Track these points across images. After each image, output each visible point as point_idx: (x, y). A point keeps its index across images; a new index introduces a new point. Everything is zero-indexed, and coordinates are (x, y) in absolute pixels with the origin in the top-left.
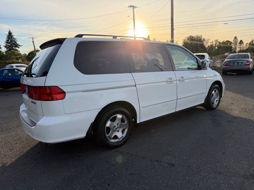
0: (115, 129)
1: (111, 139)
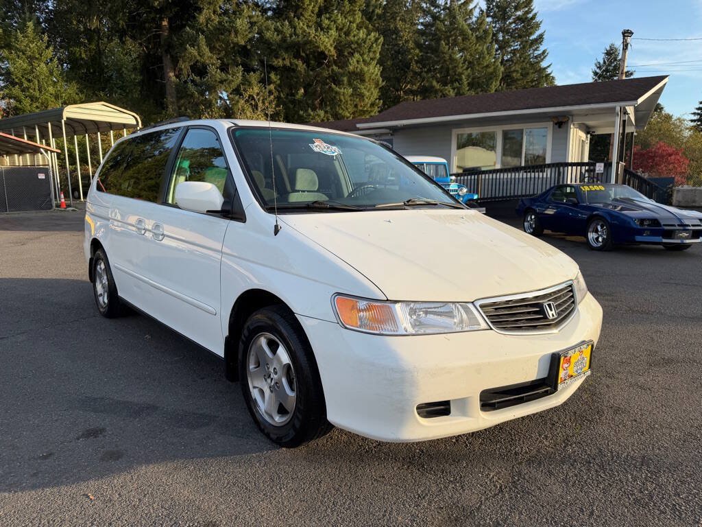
1: (99, 295)
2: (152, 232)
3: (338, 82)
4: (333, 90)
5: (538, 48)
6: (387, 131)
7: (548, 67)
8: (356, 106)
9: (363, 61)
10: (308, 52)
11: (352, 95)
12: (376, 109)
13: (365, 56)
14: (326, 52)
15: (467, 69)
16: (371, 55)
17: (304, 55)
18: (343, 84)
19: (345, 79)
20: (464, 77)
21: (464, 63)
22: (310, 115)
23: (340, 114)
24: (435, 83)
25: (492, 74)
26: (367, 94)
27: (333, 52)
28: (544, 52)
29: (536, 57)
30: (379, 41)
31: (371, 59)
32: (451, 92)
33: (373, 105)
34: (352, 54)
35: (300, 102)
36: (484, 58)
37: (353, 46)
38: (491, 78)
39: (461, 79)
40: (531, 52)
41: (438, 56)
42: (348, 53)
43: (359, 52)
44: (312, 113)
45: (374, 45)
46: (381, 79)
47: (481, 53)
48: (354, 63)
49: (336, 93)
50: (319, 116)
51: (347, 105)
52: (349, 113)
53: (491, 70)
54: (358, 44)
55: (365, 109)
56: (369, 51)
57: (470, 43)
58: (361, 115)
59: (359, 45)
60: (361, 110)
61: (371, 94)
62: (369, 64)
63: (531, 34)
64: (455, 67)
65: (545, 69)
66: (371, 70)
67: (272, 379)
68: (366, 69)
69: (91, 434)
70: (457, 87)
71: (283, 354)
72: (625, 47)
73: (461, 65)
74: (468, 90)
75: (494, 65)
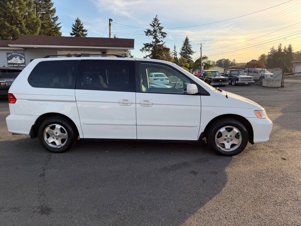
1: (50, 143)
2: (140, 104)
5: (53, 14)
6: (22, 49)
7: (60, 24)
15: (23, 19)
20: (22, 22)
21: (22, 16)
24: (6, 23)
25: (36, 23)
28: (57, 17)
29: (53, 19)
32: (17, 29)
38: (36, 25)
39: (21, 24)
40: (51, 16)
41: (6, 9)
53: (35, 21)
57: (24, 7)
63: (50, 8)
64: (17, 16)
65: (58, 24)
69: (194, 173)
70: (20, 27)
71: (236, 130)
72: (110, 25)
73: (20, 17)
74: (26, 29)
75: (37, 19)
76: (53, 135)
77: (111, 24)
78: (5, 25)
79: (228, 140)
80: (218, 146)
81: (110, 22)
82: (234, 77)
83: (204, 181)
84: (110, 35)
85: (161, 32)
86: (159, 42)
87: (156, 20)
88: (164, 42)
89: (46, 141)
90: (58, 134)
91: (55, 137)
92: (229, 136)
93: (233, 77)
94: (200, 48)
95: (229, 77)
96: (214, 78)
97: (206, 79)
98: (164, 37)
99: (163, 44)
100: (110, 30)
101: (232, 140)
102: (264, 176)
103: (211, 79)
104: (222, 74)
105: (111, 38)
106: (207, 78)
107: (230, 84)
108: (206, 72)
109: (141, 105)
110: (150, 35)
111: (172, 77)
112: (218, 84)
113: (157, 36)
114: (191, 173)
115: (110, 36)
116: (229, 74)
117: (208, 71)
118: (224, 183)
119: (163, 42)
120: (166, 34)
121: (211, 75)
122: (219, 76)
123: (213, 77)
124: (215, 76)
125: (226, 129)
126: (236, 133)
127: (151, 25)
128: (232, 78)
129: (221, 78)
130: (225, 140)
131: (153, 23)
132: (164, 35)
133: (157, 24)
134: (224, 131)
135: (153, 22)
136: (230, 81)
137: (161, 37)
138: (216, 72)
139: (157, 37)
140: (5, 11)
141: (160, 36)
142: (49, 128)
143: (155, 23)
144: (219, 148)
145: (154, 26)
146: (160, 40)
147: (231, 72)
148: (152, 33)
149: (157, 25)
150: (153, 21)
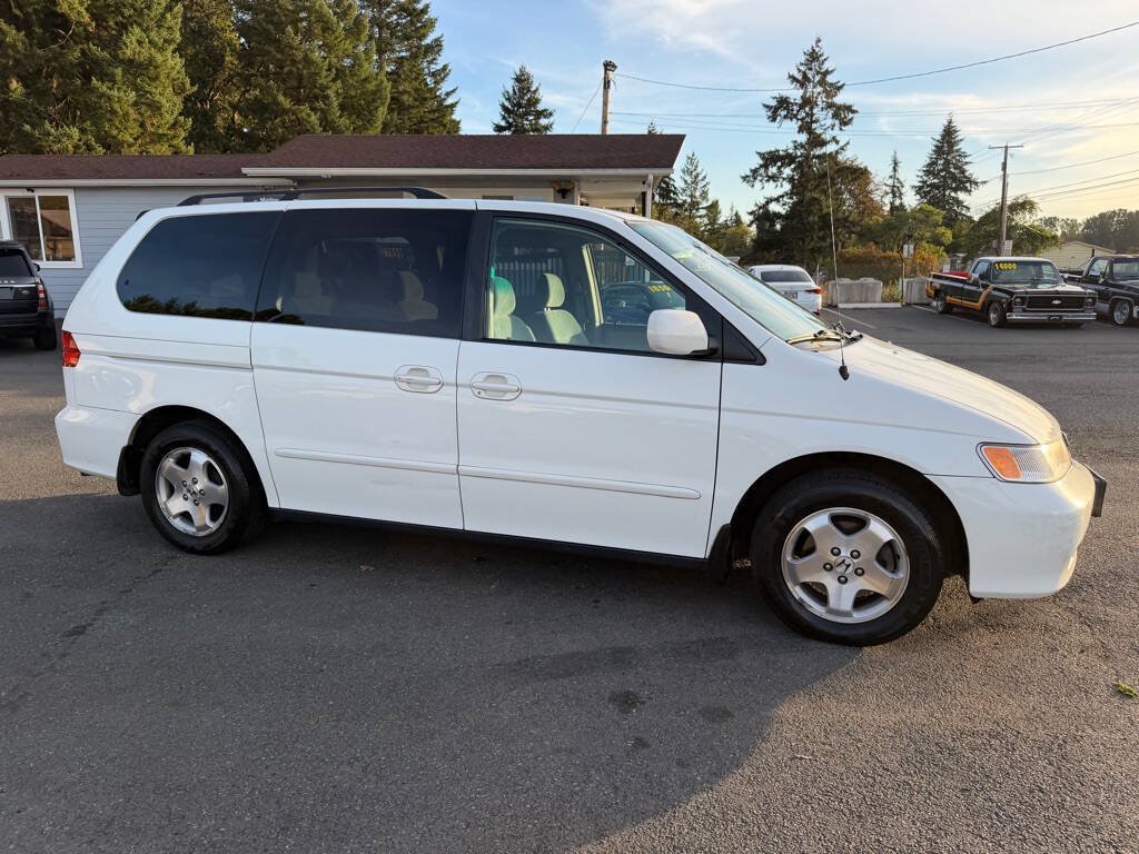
0: (184, 489)
1: (175, 517)
2: (471, 386)
3: (106, 77)
4: (93, 90)
5: (434, 59)
6: (290, 182)
7: (453, 91)
8: (142, 125)
9: (150, 42)
10: (30, 10)
11: (135, 104)
12: (183, 135)
13: (153, 34)
14: (73, 16)
15: (334, 80)
16: (164, 33)
17: (18, 12)
18: (115, 82)
19: (119, 71)
20: (330, 93)
21: (329, 70)
22: (49, 134)
23: (114, 137)
24: (281, 98)
25: (374, 93)
26: (167, 105)
27: (86, 18)
28: (445, 68)
29: (433, 75)
30: (176, 9)
31: (165, 41)
32: (313, 117)
33: (174, 125)
34: (123, 27)
35: (19, 106)
36: (361, 66)
37: (127, 12)
38: (374, 101)
39: (326, 97)
40: (425, 64)
41: (282, 52)
42: (116, 23)
43: (139, 25)
44: (53, 131)
45: (168, 16)
46: (188, 80)
47: (355, 57)
48: (132, 44)
49: (103, 95)
50: (70, 137)
51: (127, 121)
52: (131, 135)
53: (371, 87)
54: (135, 10)
55: (160, 132)
56: (160, 27)
57: (336, 38)
58: (152, 141)
59: (140, 13)
60: (153, 133)
61: (171, 104)
62: (161, 50)
63: (424, 36)
64: (316, 74)
65: (448, 94)
66: (171, 63)
67: (848, 566)
68: (159, 58)
69: (626, 701)
70: (322, 110)
71: (881, 531)
72: (607, 84)
73: (324, 73)
74: (340, 117)
75: (376, 79)
76: (185, 486)
77: (612, 83)
78: (277, 104)
79: (841, 569)
80: (798, 593)
81: (606, 73)
82: (1129, 289)
83: (641, 743)
84: (605, 122)
85: (830, 106)
86: (824, 143)
87: (813, 57)
88: (841, 144)
89: (162, 506)
90: (198, 487)
91: (189, 495)
92: (845, 553)
93: (1122, 287)
94: (1000, 167)
95: (1103, 288)
96: (1027, 293)
97: (989, 295)
98: (844, 123)
99: (837, 152)
100: (605, 104)
101: (860, 572)
102: (944, 768)
103: (1011, 294)
104: (1066, 275)
105: (608, 133)
106: (995, 289)
107: (1107, 319)
108: (992, 264)
109: (476, 392)
110: (785, 117)
111: (846, 281)
112: (1042, 317)
113: (814, 122)
114: (613, 699)
115: (604, 130)
116: (1103, 274)
117: (1003, 262)
118: (719, 774)
119: (837, 142)
120: (854, 112)
121: (1019, 278)
122: (1055, 283)
123: (1021, 288)
124: (1035, 283)
125: (835, 519)
126: (881, 544)
127: (793, 79)
128: (1114, 293)
129: (1057, 292)
130: (829, 567)
131: (800, 71)
132: (843, 114)
133: (818, 73)
134: (823, 530)
135: (803, 68)
136: (1105, 307)
137: (833, 126)
138: (1043, 267)
139: (814, 126)
140: (279, 56)
141: (829, 122)
142: (172, 460)
143: (811, 69)
144: (801, 603)
145: (803, 82)
146: (827, 136)
147: (1111, 268)
148: (796, 108)
149: (817, 78)
150: (802, 64)
